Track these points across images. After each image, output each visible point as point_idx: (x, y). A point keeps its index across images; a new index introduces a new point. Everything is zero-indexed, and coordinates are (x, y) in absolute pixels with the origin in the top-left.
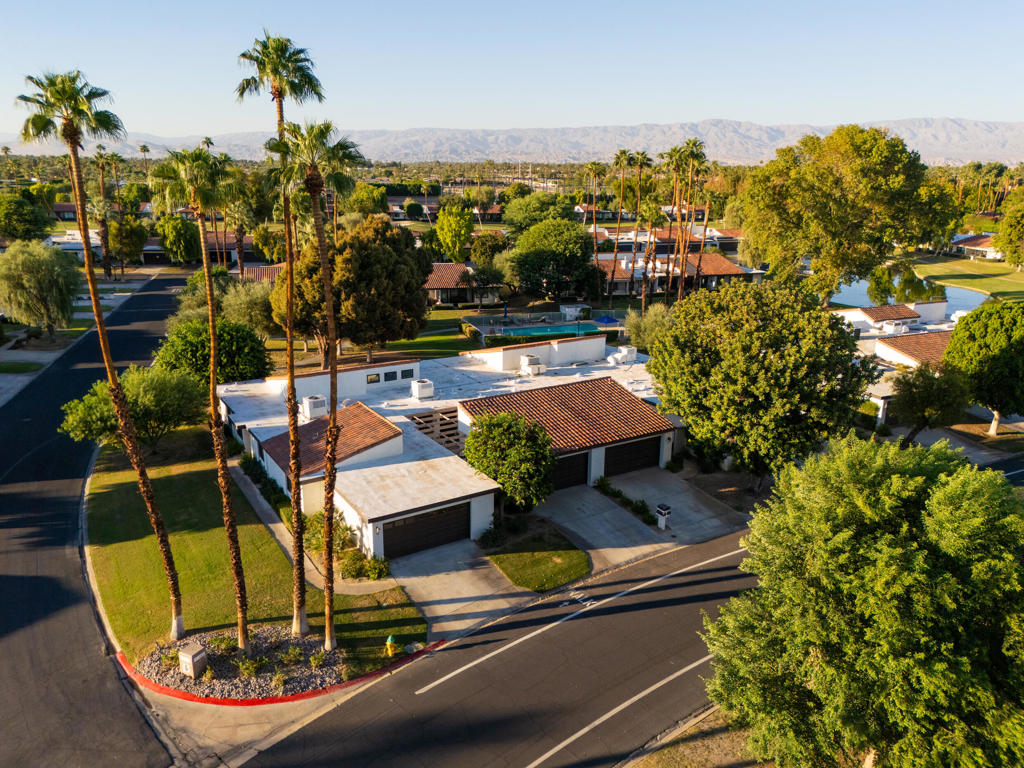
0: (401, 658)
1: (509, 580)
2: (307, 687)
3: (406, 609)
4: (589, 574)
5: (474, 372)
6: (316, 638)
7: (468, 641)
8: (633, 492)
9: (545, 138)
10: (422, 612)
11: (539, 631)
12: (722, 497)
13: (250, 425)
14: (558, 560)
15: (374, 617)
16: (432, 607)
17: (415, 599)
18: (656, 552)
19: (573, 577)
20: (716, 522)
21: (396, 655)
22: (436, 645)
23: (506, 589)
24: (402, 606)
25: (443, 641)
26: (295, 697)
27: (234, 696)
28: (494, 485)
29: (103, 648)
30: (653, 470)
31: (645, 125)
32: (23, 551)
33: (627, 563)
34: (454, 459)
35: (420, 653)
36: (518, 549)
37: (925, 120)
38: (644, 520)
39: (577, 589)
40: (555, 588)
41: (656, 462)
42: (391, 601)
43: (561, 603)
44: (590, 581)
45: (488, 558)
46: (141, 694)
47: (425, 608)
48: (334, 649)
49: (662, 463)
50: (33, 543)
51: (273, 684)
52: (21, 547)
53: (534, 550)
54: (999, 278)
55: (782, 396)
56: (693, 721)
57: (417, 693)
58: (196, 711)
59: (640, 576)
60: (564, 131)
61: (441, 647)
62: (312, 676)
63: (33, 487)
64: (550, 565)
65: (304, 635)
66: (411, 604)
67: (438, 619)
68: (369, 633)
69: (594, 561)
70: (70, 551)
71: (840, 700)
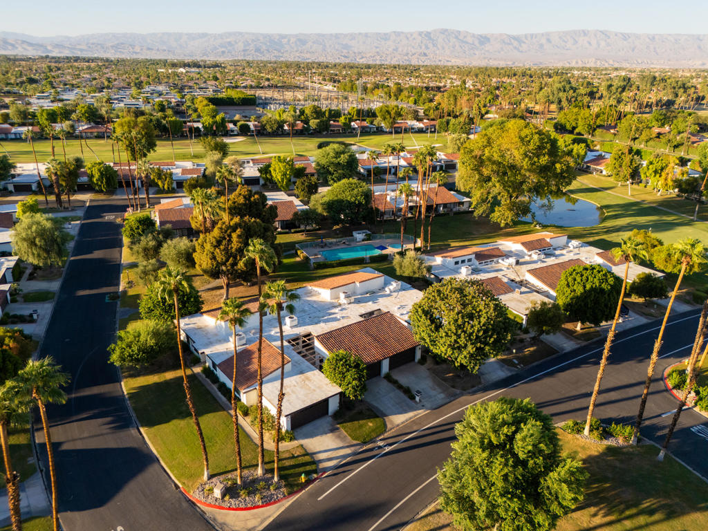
0: (308, 482)
1: (349, 437)
2: (271, 500)
3: (306, 457)
4: (385, 431)
5: (315, 301)
6: (270, 476)
7: (336, 471)
8: (404, 380)
9: (323, 41)
10: (313, 458)
11: (366, 465)
12: (445, 380)
13: (207, 351)
14: (371, 424)
15: (291, 462)
16: (317, 455)
17: (309, 451)
18: (416, 416)
19: (379, 433)
20: (442, 395)
21: (306, 481)
22: (322, 475)
23: (349, 443)
24: (304, 455)
25: (325, 472)
26: (267, 505)
27: (241, 506)
28: (340, 390)
29: (173, 486)
30: (412, 363)
31: (395, 32)
32: (110, 433)
33: (402, 423)
34: (317, 372)
35: (316, 479)
36: (352, 420)
37: (583, 31)
38: (409, 396)
39: (381, 440)
40: (371, 440)
41: (414, 360)
42: (298, 453)
43: (374, 448)
44: (386, 435)
45: (338, 426)
46: (199, 508)
47: (314, 456)
48: (279, 480)
49: (417, 360)
50: (113, 427)
51: (256, 499)
52: (108, 431)
53: (358, 420)
54: (608, 191)
55: (472, 344)
56: (433, 505)
57: (319, 499)
58: (226, 515)
59: (409, 431)
60: (337, 36)
61: (324, 476)
62: (271, 494)
63: (95, 390)
64: (368, 427)
65: (264, 474)
66: (307, 454)
67: (321, 461)
68: (292, 471)
69: (387, 423)
70: (133, 431)
71: (485, 508)
